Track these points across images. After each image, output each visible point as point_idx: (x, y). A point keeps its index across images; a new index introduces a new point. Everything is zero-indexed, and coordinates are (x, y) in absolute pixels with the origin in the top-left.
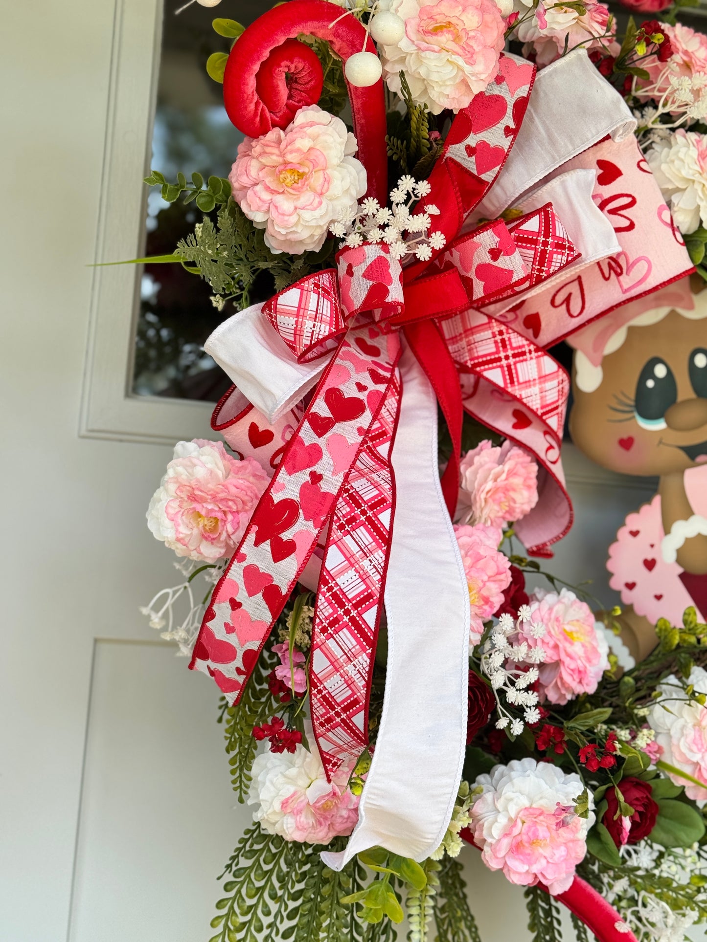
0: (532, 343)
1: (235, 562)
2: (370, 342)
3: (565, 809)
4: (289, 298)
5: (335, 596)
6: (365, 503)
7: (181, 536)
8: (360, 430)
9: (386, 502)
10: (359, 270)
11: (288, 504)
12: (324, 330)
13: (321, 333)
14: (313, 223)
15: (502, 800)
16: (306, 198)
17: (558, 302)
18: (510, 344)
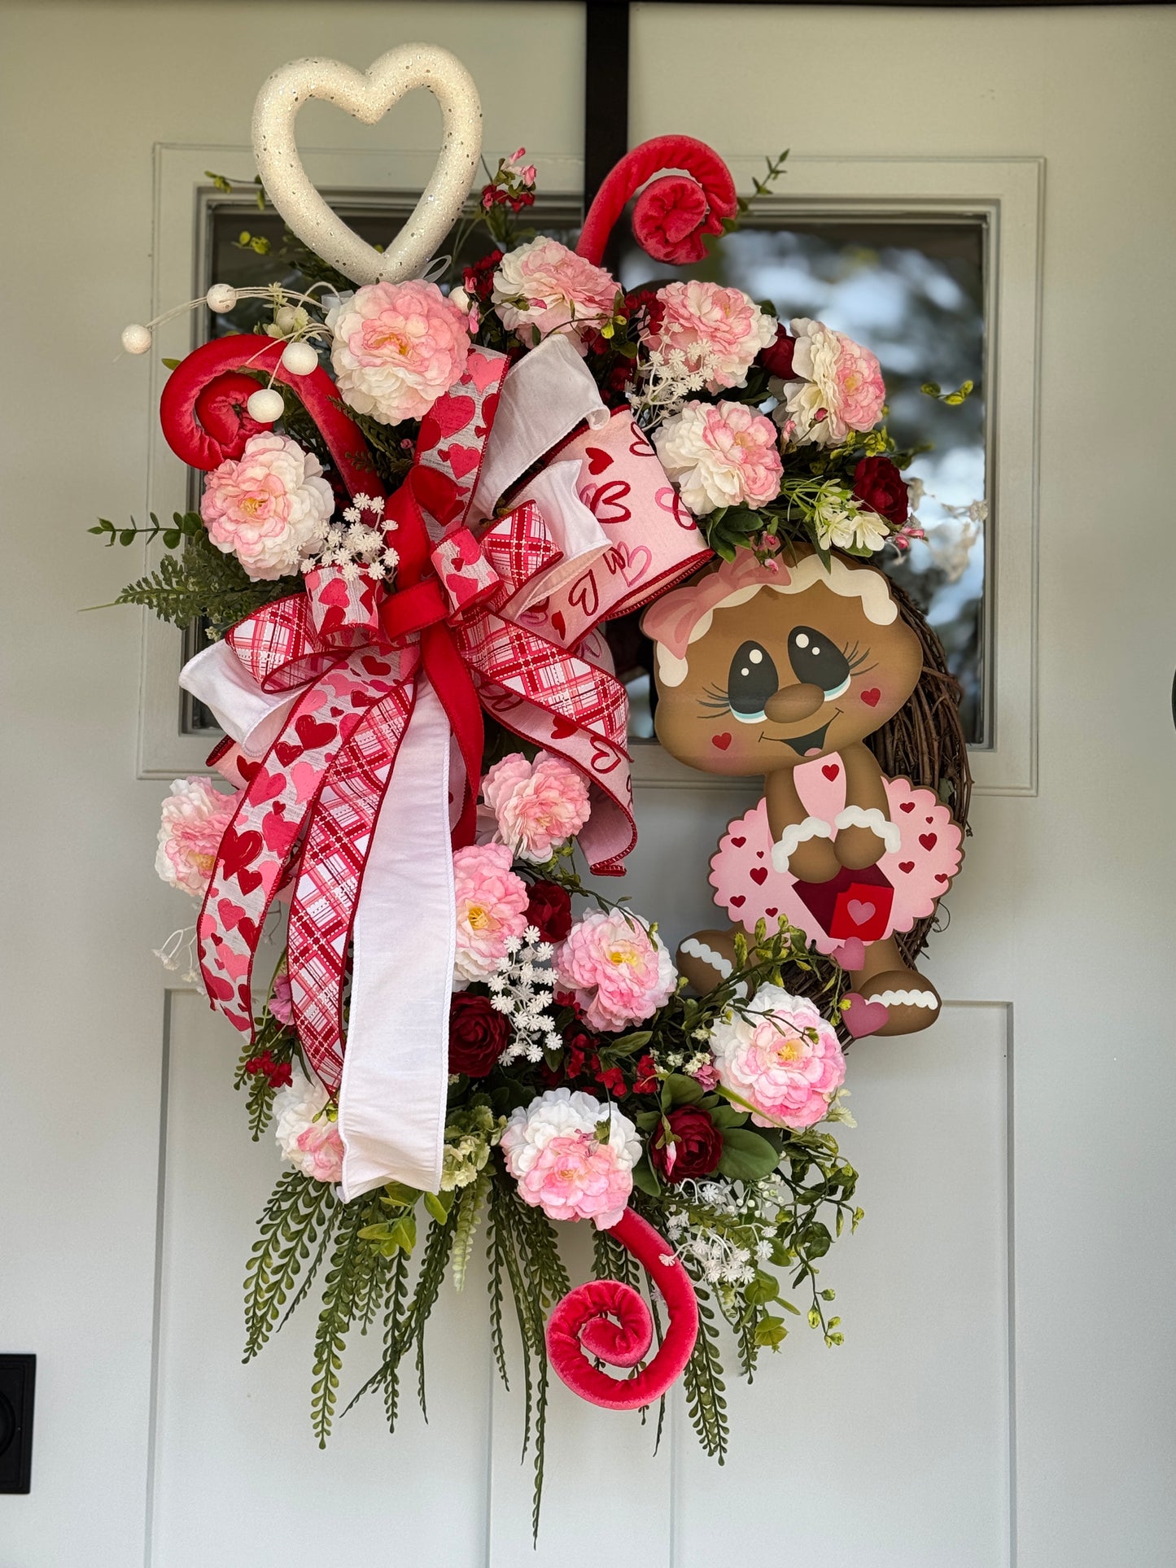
0: (553, 645)
1: (210, 897)
2: (380, 659)
3: (585, 1137)
4: (245, 630)
5: (305, 925)
6: (342, 829)
7: (181, 875)
8: (329, 757)
9: (365, 827)
10: (316, 594)
11: (251, 836)
12: (279, 659)
13: (276, 662)
14: (277, 550)
15: (529, 1130)
16: (268, 526)
17: (575, 599)
18: (530, 648)
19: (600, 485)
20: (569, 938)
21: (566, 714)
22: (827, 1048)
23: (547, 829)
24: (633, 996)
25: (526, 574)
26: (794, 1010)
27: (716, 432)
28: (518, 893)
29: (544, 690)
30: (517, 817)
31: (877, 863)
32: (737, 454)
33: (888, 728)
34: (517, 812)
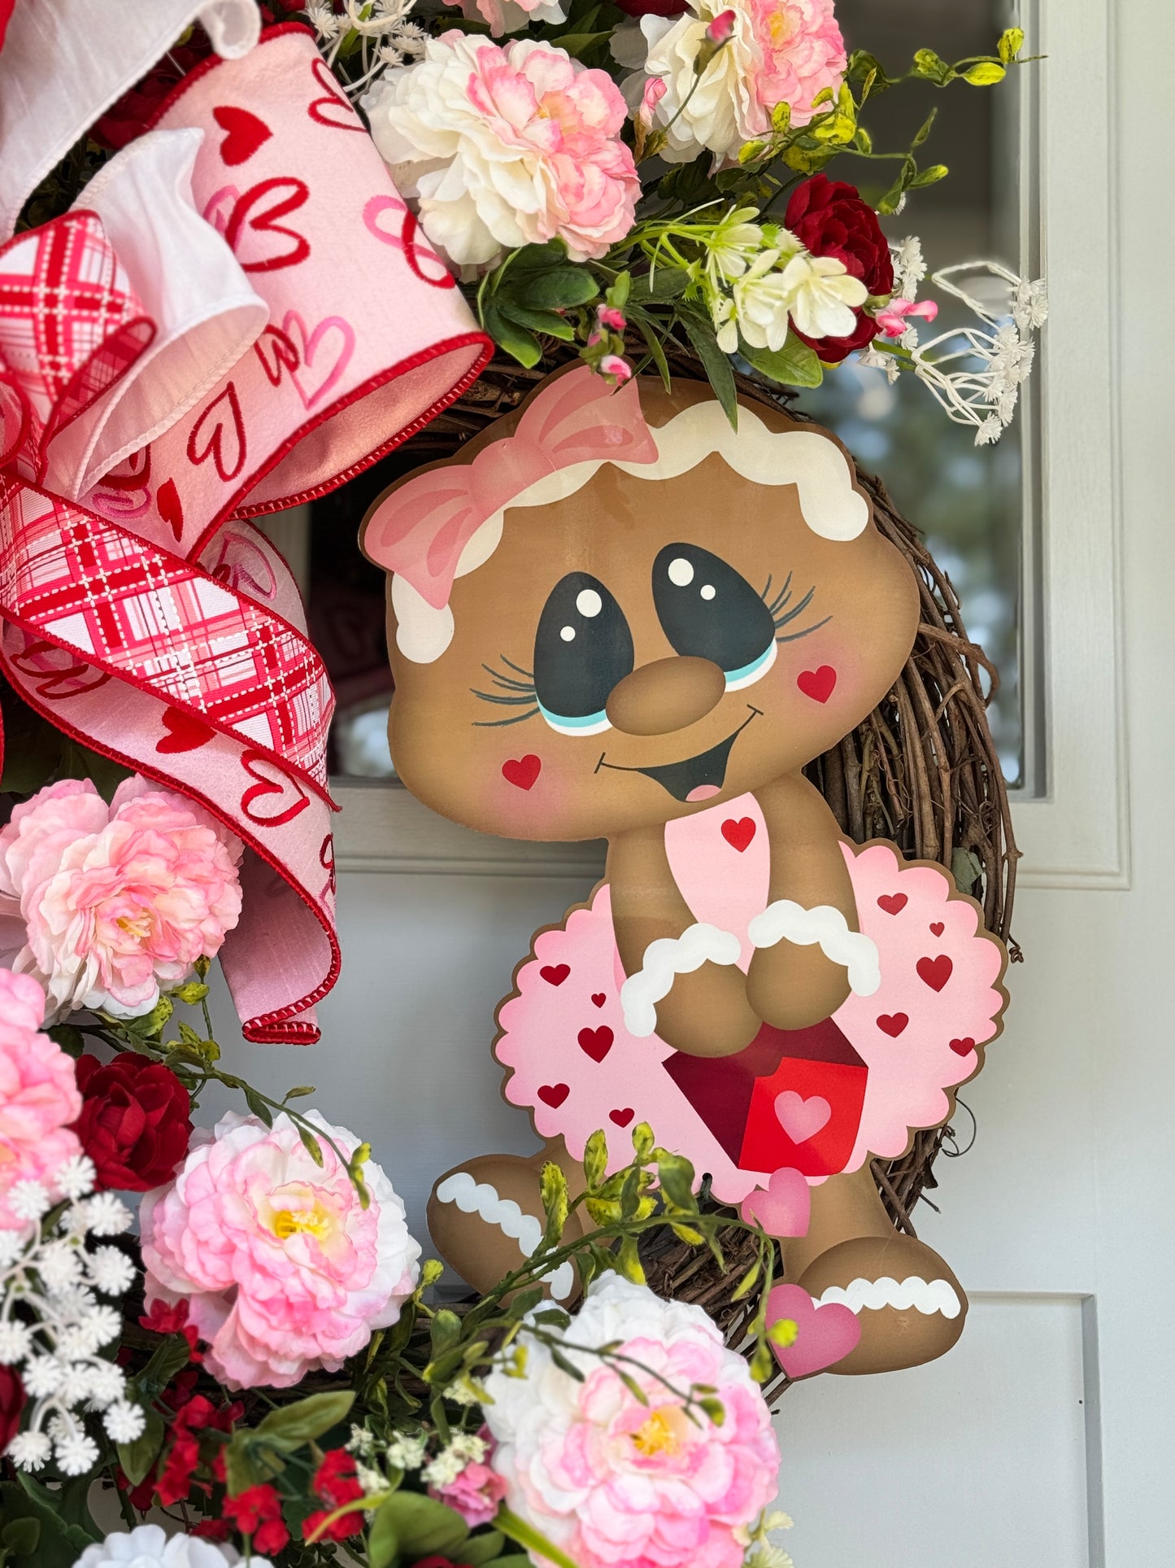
0: (155, 549)
17: (200, 450)
18: (103, 555)
19: (243, 189)
20: (181, 1180)
21: (185, 697)
22: (740, 1420)
23: (145, 943)
24: (316, 1308)
25: (69, 366)
26: (667, 1334)
27: (497, 85)
28: (51, 1080)
29: (134, 644)
30: (72, 915)
31: (836, 1017)
32: (542, 133)
33: (850, 747)
34: (72, 906)
